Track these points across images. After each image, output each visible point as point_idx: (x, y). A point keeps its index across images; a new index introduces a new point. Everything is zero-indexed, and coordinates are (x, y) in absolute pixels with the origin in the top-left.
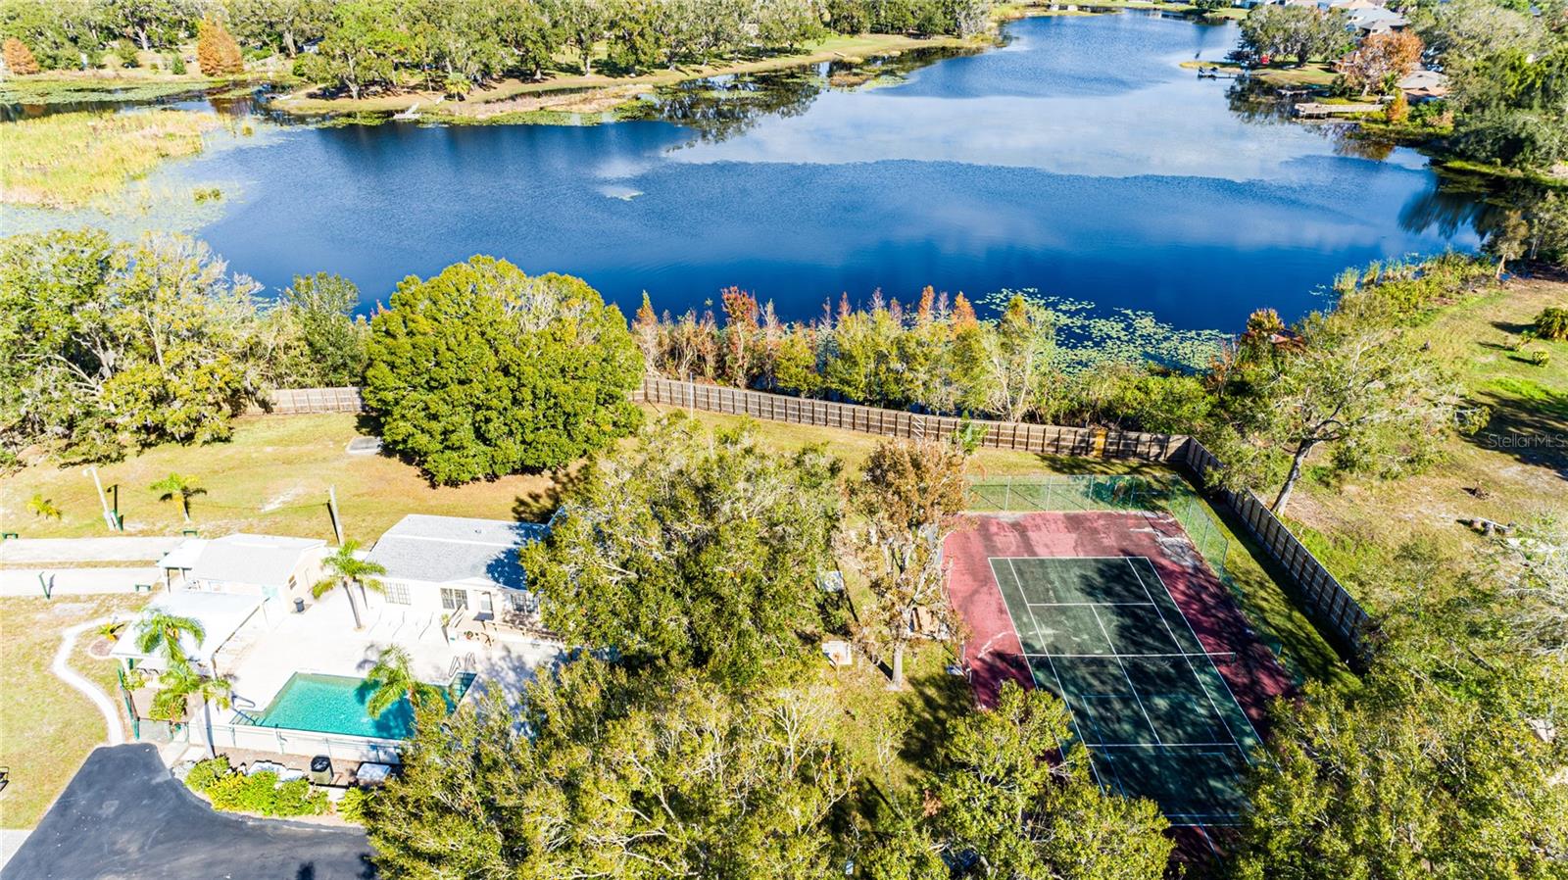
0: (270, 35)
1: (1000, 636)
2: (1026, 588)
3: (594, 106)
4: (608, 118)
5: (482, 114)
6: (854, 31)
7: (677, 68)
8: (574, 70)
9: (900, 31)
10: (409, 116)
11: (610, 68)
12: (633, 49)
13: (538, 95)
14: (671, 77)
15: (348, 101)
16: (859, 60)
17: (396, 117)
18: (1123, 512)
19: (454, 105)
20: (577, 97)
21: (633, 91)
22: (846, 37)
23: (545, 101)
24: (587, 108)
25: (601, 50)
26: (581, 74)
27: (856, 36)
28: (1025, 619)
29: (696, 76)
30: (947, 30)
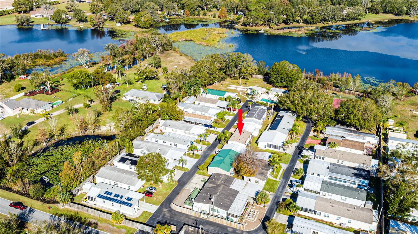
0: (232, 9)
3: (301, 32)
4: (304, 35)
5: (277, 32)
6: (377, 13)
7: (323, 23)
8: (298, 22)
9: (392, 13)
10: (262, 32)
11: (306, 22)
12: (313, 19)
13: (289, 28)
14: (321, 25)
15: (249, 27)
16: (373, 22)
17: (259, 32)
19: (270, 30)
20: (297, 29)
21: (311, 28)
22: (374, 14)
23: (290, 30)
24: (299, 33)
25: (305, 17)
26: (299, 23)
27: (378, 15)
29: (327, 25)
30: (407, 14)
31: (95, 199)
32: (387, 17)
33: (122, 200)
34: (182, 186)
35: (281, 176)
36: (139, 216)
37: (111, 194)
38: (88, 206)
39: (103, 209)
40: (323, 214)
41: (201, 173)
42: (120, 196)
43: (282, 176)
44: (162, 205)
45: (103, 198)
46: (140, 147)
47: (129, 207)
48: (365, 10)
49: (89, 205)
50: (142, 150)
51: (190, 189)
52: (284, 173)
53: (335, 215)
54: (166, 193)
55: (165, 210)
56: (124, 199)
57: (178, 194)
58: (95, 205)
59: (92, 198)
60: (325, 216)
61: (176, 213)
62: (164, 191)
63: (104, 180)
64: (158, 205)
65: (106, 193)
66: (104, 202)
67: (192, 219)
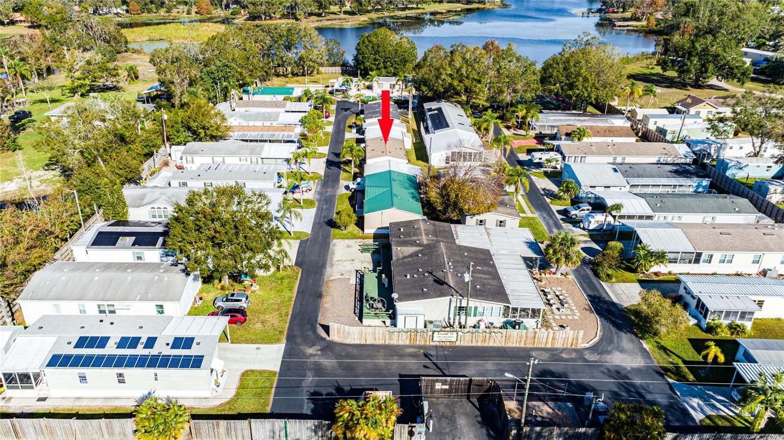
0: (218, 1)
7: (375, 13)
9: (459, 2)
12: (360, 4)
14: (373, 15)
15: (260, 21)
16: (445, 11)
19: (299, 22)
22: (437, 4)
23: (331, 22)
26: (338, 15)
27: (442, 4)
31: (37, 376)
33: (154, 351)
34: (316, 273)
35: (529, 207)
36: (231, 393)
37: (103, 342)
38: (11, 411)
39: (83, 406)
40: (717, 256)
41: (345, 235)
42: (144, 340)
43: (530, 205)
44: (290, 338)
45: (73, 365)
46: (145, 202)
47: (195, 371)
49: (14, 407)
50: (156, 206)
51: (346, 276)
52: (530, 200)
53: (750, 251)
54: (282, 302)
55: (310, 351)
56: (161, 349)
57: (320, 296)
58: (43, 399)
59: (25, 378)
60: (723, 261)
61: (350, 350)
62: (273, 298)
63: (57, 306)
64: (278, 341)
65: (82, 342)
66: (83, 378)
67: (414, 356)
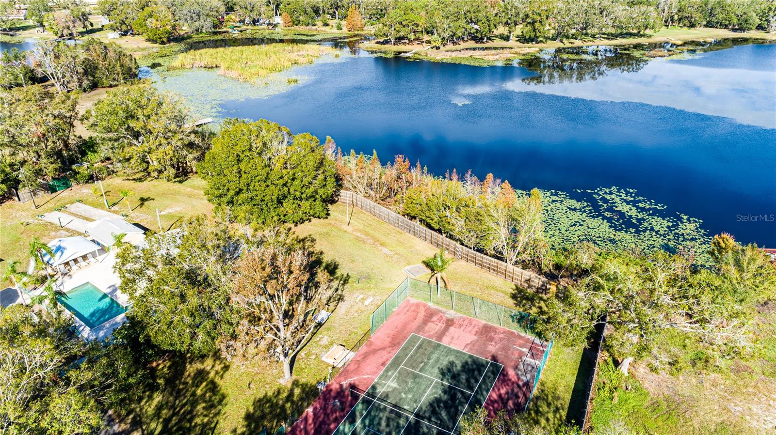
0: (380, 15)
1: (366, 377)
2: (412, 356)
6: (692, 26)
7: (560, 41)
8: (504, 38)
9: (726, 27)
10: (408, 55)
11: (522, 39)
12: (534, 29)
14: (555, 45)
16: (679, 43)
17: (402, 54)
18: (523, 334)
19: (432, 51)
22: (685, 29)
26: (508, 40)
27: (693, 29)
28: (390, 373)
29: (570, 45)
30: (760, 27)
32: (713, 33)
48: (666, 22)
